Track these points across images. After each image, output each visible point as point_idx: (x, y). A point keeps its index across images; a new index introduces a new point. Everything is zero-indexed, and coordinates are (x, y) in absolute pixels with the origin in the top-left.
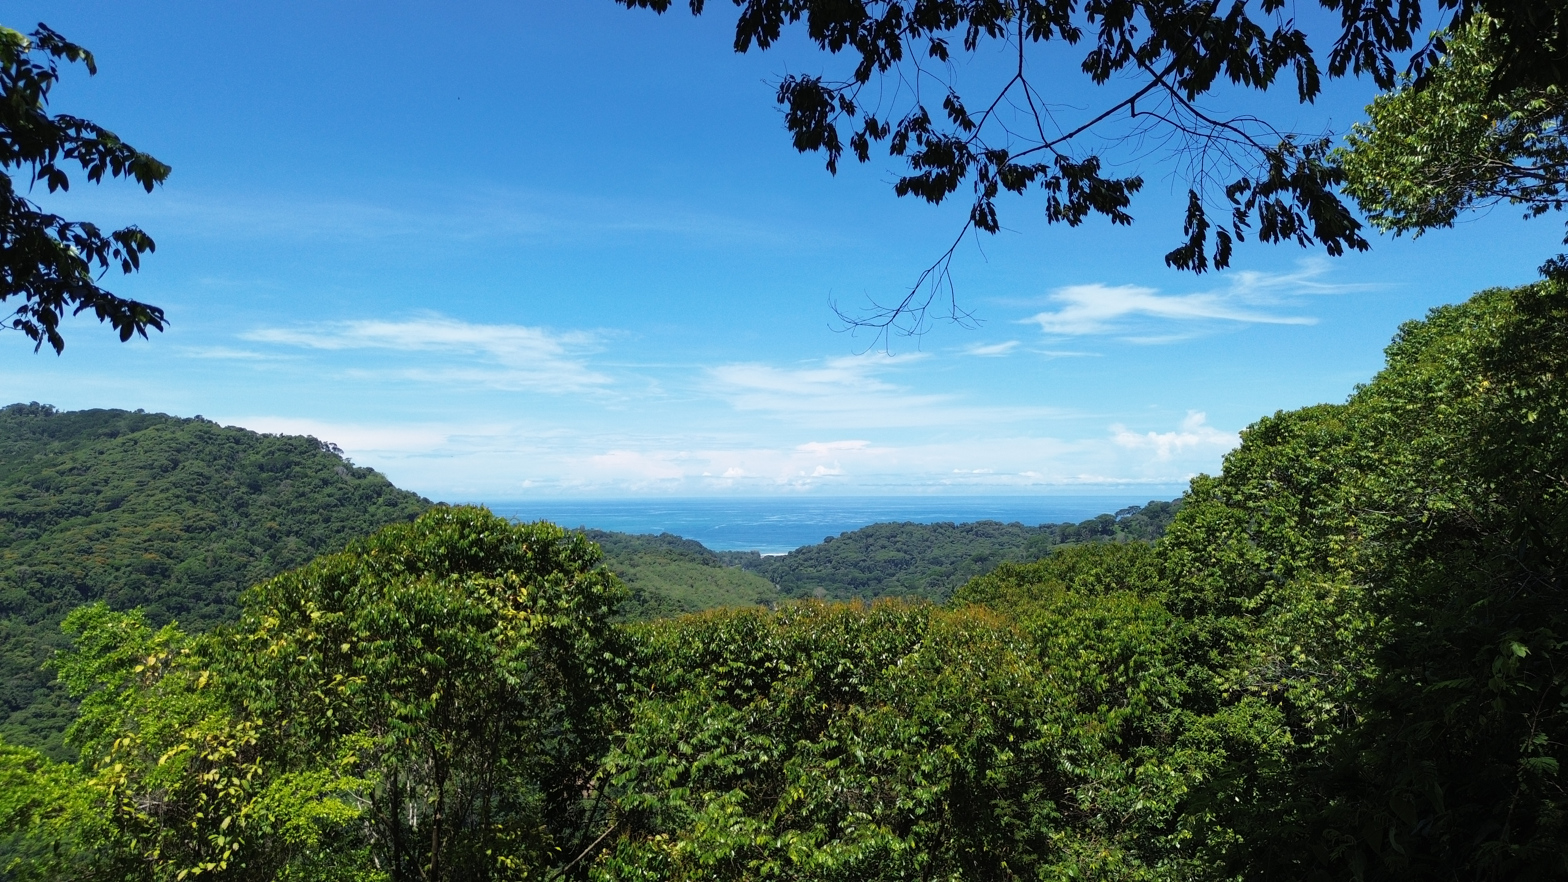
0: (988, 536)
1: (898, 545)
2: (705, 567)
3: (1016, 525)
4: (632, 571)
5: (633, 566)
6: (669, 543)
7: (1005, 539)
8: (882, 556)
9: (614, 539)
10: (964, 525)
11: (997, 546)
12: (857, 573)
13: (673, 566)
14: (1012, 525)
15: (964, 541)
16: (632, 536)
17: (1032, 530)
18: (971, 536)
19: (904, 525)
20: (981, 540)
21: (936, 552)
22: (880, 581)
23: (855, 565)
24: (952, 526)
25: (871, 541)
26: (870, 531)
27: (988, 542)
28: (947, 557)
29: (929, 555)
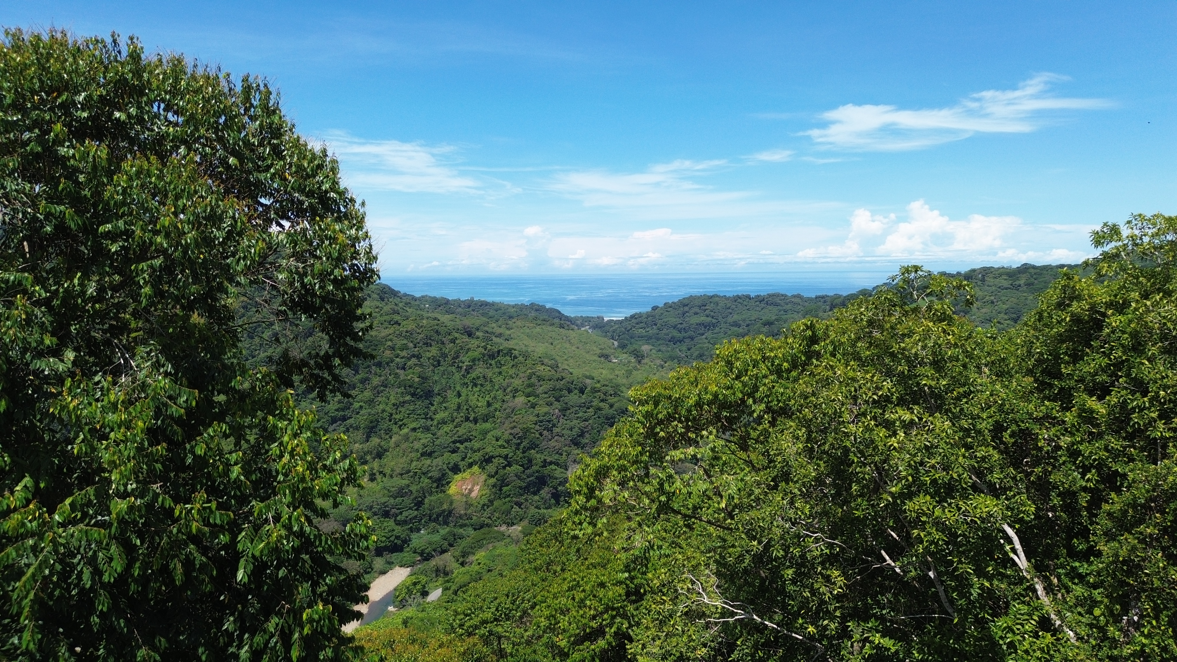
0: (777, 305)
1: (707, 312)
2: (562, 330)
3: (798, 296)
4: (508, 332)
5: (508, 329)
6: (536, 310)
7: (789, 307)
8: (695, 320)
9: (496, 307)
10: (758, 296)
11: (782, 312)
12: (675, 333)
13: (538, 329)
14: (794, 296)
15: (757, 308)
16: (509, 305)
17: (810, 300)
18: (763, 305)
19: (712, 297)
20: (770, 308)
21: (736, 317)
22: (692, 339)
23: (674, 327)
24: (748, 297)
25: (686, 309)
26: (686, 302)
27: (775, 309)
28: (744, 320)
29: (730, 319)
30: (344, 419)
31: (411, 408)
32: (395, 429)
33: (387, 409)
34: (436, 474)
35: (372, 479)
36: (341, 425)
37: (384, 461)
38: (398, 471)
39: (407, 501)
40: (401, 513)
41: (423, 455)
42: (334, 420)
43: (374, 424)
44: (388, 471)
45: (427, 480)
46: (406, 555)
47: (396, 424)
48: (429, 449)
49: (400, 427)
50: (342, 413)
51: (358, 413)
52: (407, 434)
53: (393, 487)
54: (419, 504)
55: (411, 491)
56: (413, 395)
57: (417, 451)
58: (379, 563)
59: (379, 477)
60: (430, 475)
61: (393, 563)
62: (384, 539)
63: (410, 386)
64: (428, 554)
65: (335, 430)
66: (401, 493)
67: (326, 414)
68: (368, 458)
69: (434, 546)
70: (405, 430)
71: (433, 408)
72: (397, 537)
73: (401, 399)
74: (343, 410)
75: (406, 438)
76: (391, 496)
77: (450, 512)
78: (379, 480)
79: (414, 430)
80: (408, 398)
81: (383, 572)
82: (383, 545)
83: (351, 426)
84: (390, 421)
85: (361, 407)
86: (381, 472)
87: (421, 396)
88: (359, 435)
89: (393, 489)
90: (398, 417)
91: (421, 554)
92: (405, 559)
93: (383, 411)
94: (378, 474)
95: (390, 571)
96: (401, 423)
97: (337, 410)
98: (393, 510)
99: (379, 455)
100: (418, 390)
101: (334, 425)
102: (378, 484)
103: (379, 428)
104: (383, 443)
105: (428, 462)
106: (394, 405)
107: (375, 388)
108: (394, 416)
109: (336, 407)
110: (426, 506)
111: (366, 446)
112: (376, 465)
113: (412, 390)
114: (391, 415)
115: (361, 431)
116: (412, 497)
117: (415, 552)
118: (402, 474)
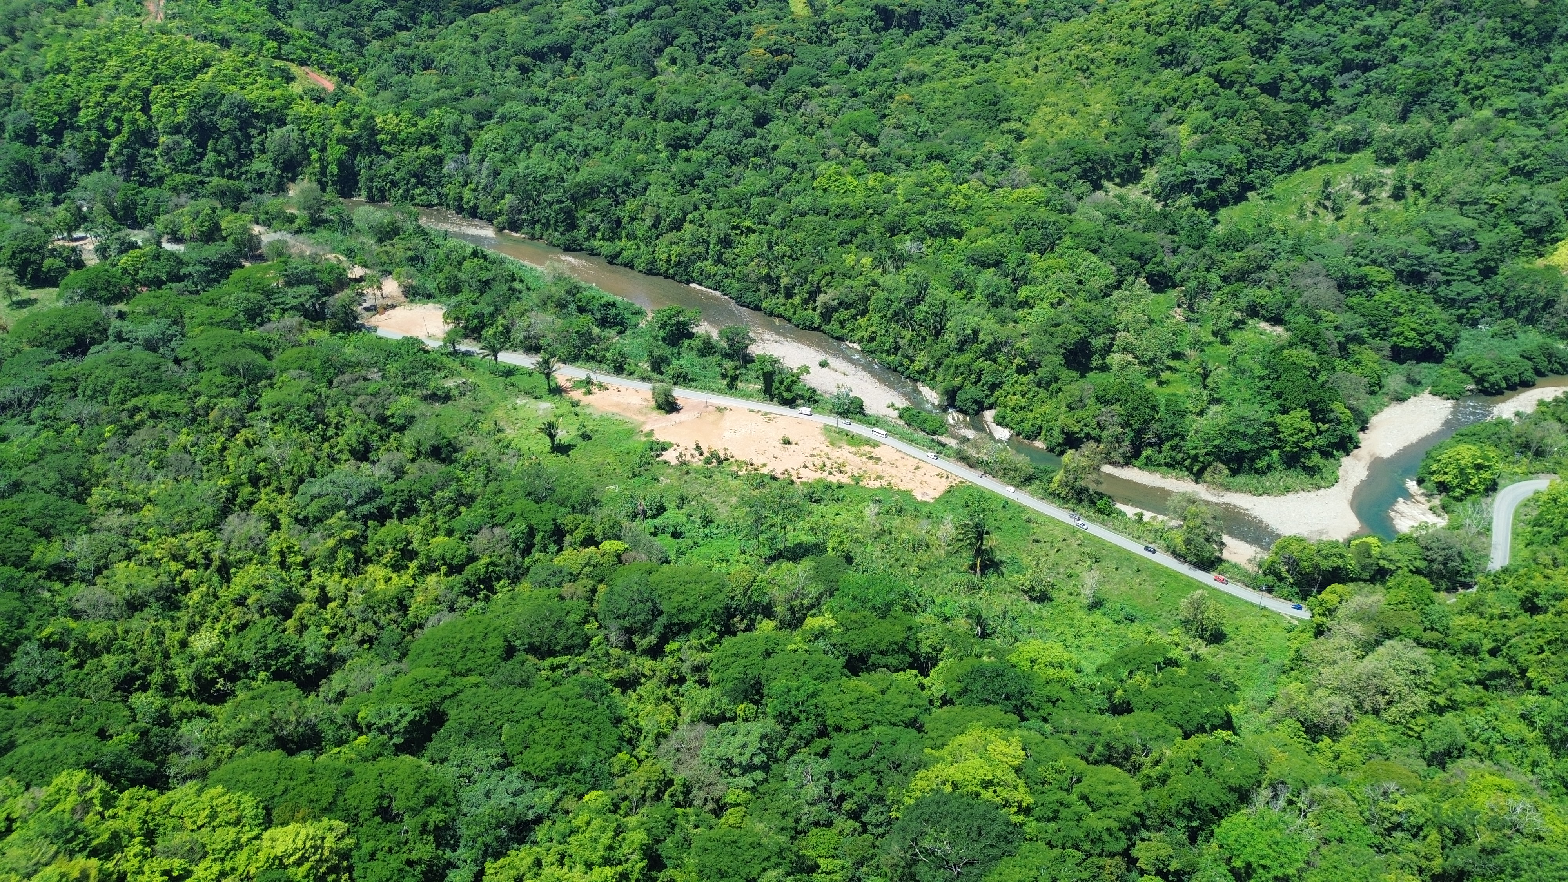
30: (1367, 67)
31: (1506, 63)
32: (1463, 104)
33: (1455, 58)
34: (1533, 219)
35: (1398, 195)
36: (1357, 77)
37: (1429, 164)
38: (1456, 193)
39: (1467, 259)
40: (1448, 283)
41: (1513, 172)
42: (1346, 67)
43: (1423, 88)
44: (1433, 187)
45: (1513, 228)
46: (1446, 372)
47: (1465, 92)
48: (1529, 164)
49: (1472, 101)
50: (1362, 55)
51: (1394, 60)
52: (1488, 120)
53: (1443, 227)
54: (1488, 272)
55: (1477, 247)
56: (1515, 36)
57: (1505, 162)
58: (1395, 379)
59: (1411, 195)
60: (1522, 218)
61: (1419, 383)
62: (1413, 334)
63: (1514, 17)
64: (1492, 385)
65: (1344, 86)
66: (1454, 241)
67: (1334, 51)
68: (1400, 151)
69: (1508, 371)
70: (1487, 113)
71: (1548, 68)
72: (1439, 337)
73: (1489, 43)
74: (1368, 48)
75: (1485, 128)
76: (1433, 244)
77: (1549, 304)
78: (1411, 201)
79: (1503, 112)
80: (1503, 41)
81: (1400, 399)
82: (1407, 344)
83: (1378, 85)
84: (1456, 84)
85: (1404, 47)
86: (1417, 187)
87: (1530, 41)
88: (1389, 105)
89: (1442, 232)
90: (1473, 79)
91: (1479, 381)
92: (1445, 381)
93: (1448, 63)
94: (1409, 187)
95: (1413, 399)
96: (1476, 93)
97: (1357, 48)
98: (1434, 274)
99: (1421, 154)
100: (1530, 27)
101: (1346, 76)
102: (1407, 209)
103: (1432, 95)
104: (1434, 130)
105: (1524, 189)
106: (1471, 52)
107: (1438, 10)
108: (1467, 77)
109: (1356, 42)
110: (1500, 278)
111: (1401, 130)
112: (1411, 169)
113: (1516, 25)
114: (1461, 73)
115: (1395, 97)
116: (1476, 256)
117: (1466, 370)
118: (1462, 204)
